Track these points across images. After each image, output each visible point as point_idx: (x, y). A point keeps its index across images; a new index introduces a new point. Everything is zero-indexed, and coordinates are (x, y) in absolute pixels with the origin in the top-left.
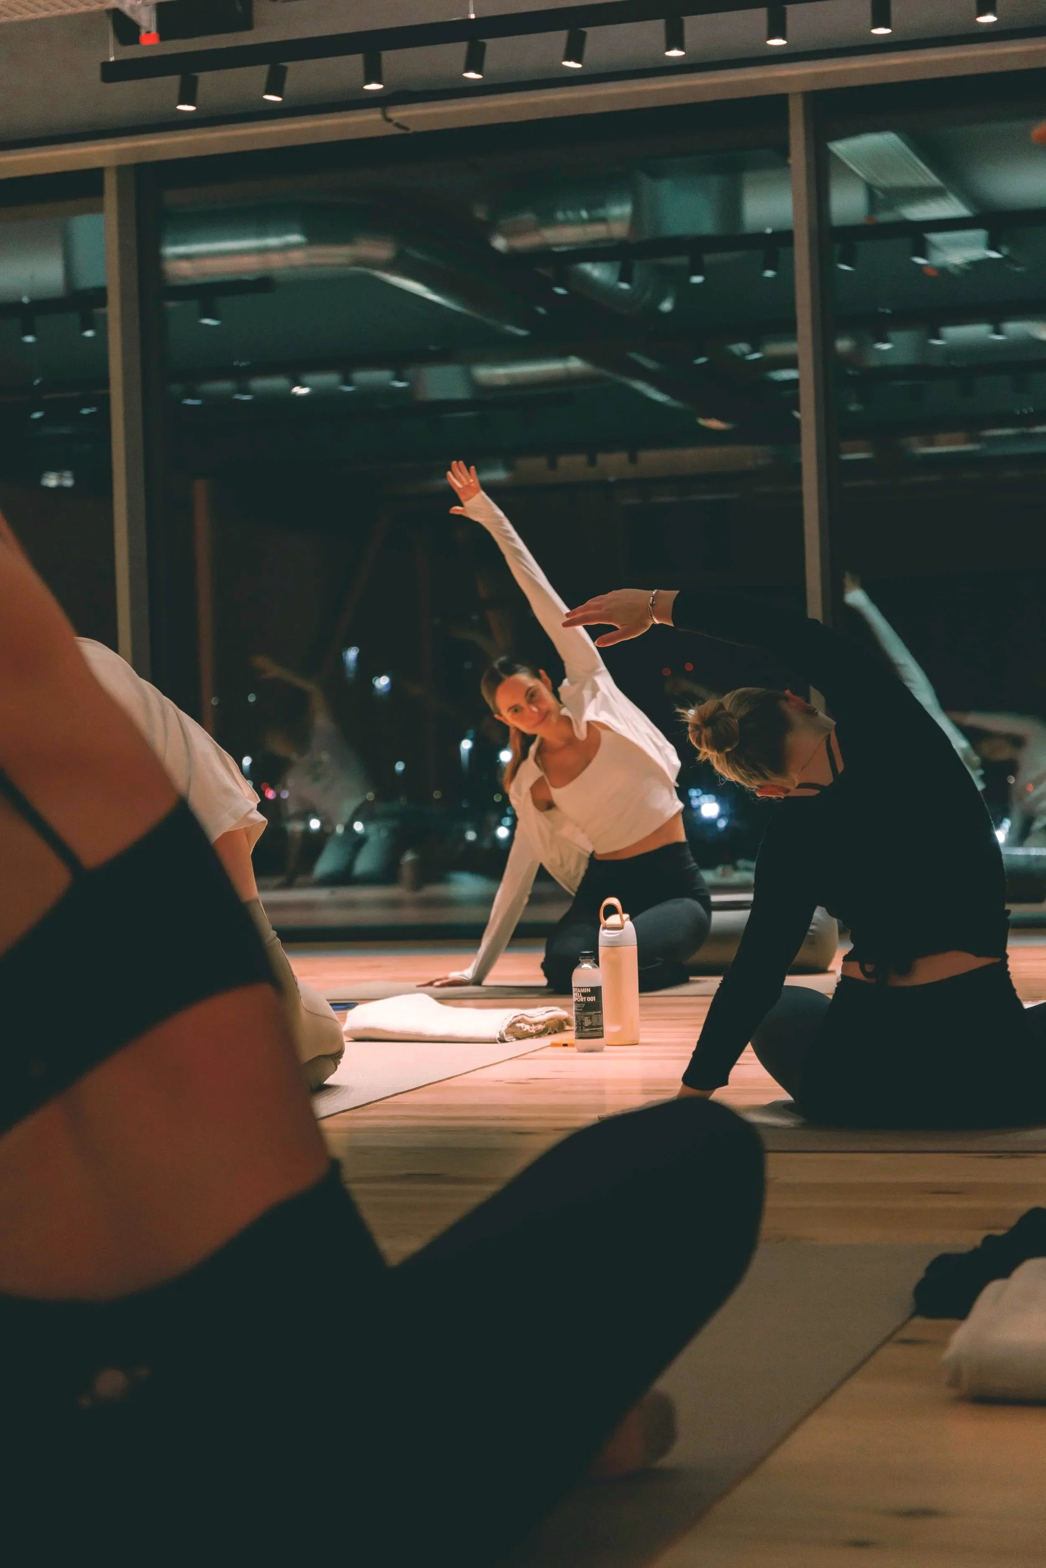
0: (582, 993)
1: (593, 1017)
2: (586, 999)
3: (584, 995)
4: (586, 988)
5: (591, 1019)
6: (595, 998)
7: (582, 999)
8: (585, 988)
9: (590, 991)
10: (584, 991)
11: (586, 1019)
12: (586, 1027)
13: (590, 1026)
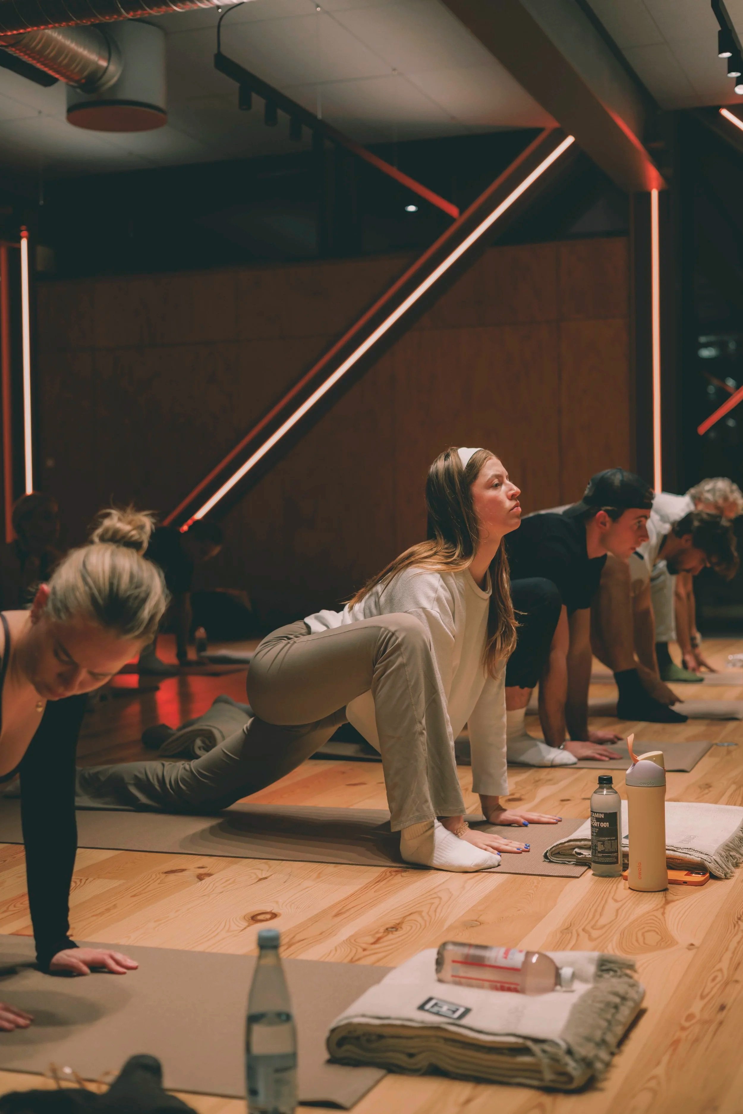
0: (596, 817)
1: (606, 843)
2: (600, 824)
3: (598, 820)
4: (600, 813)
5: (603, 844)
6: (608, 823)
7: (596, 824)
8: (598, 813)
9: (603, 817)
10: (597, 816)
11: (599, 844)
12: (599, 852)
13: (602, 852)
